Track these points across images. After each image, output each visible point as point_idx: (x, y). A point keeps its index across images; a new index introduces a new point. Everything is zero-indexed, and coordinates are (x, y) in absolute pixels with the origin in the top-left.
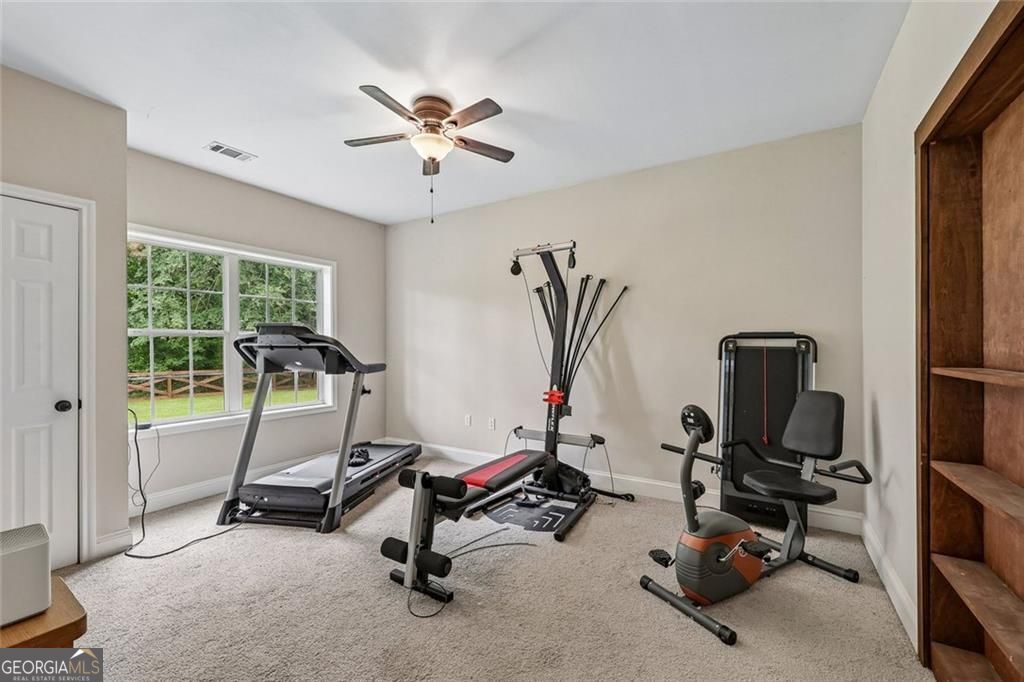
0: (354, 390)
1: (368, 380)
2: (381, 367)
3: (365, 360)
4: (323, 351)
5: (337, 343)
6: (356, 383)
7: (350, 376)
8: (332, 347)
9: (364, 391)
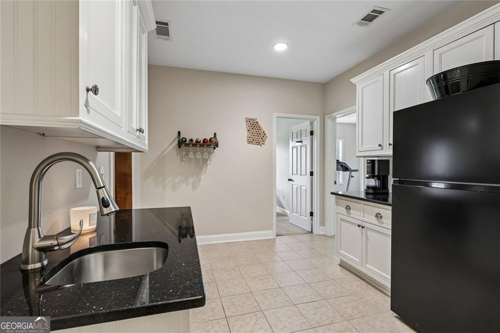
0: (349, 176)
1: (353, 174)
2: (357, 171)
3: (353, 169)
4: (342, 166)
5: (345, 164)
6: (350, 174)
7: (348, 172)
8: (344, 164)
9: (352, 177)
